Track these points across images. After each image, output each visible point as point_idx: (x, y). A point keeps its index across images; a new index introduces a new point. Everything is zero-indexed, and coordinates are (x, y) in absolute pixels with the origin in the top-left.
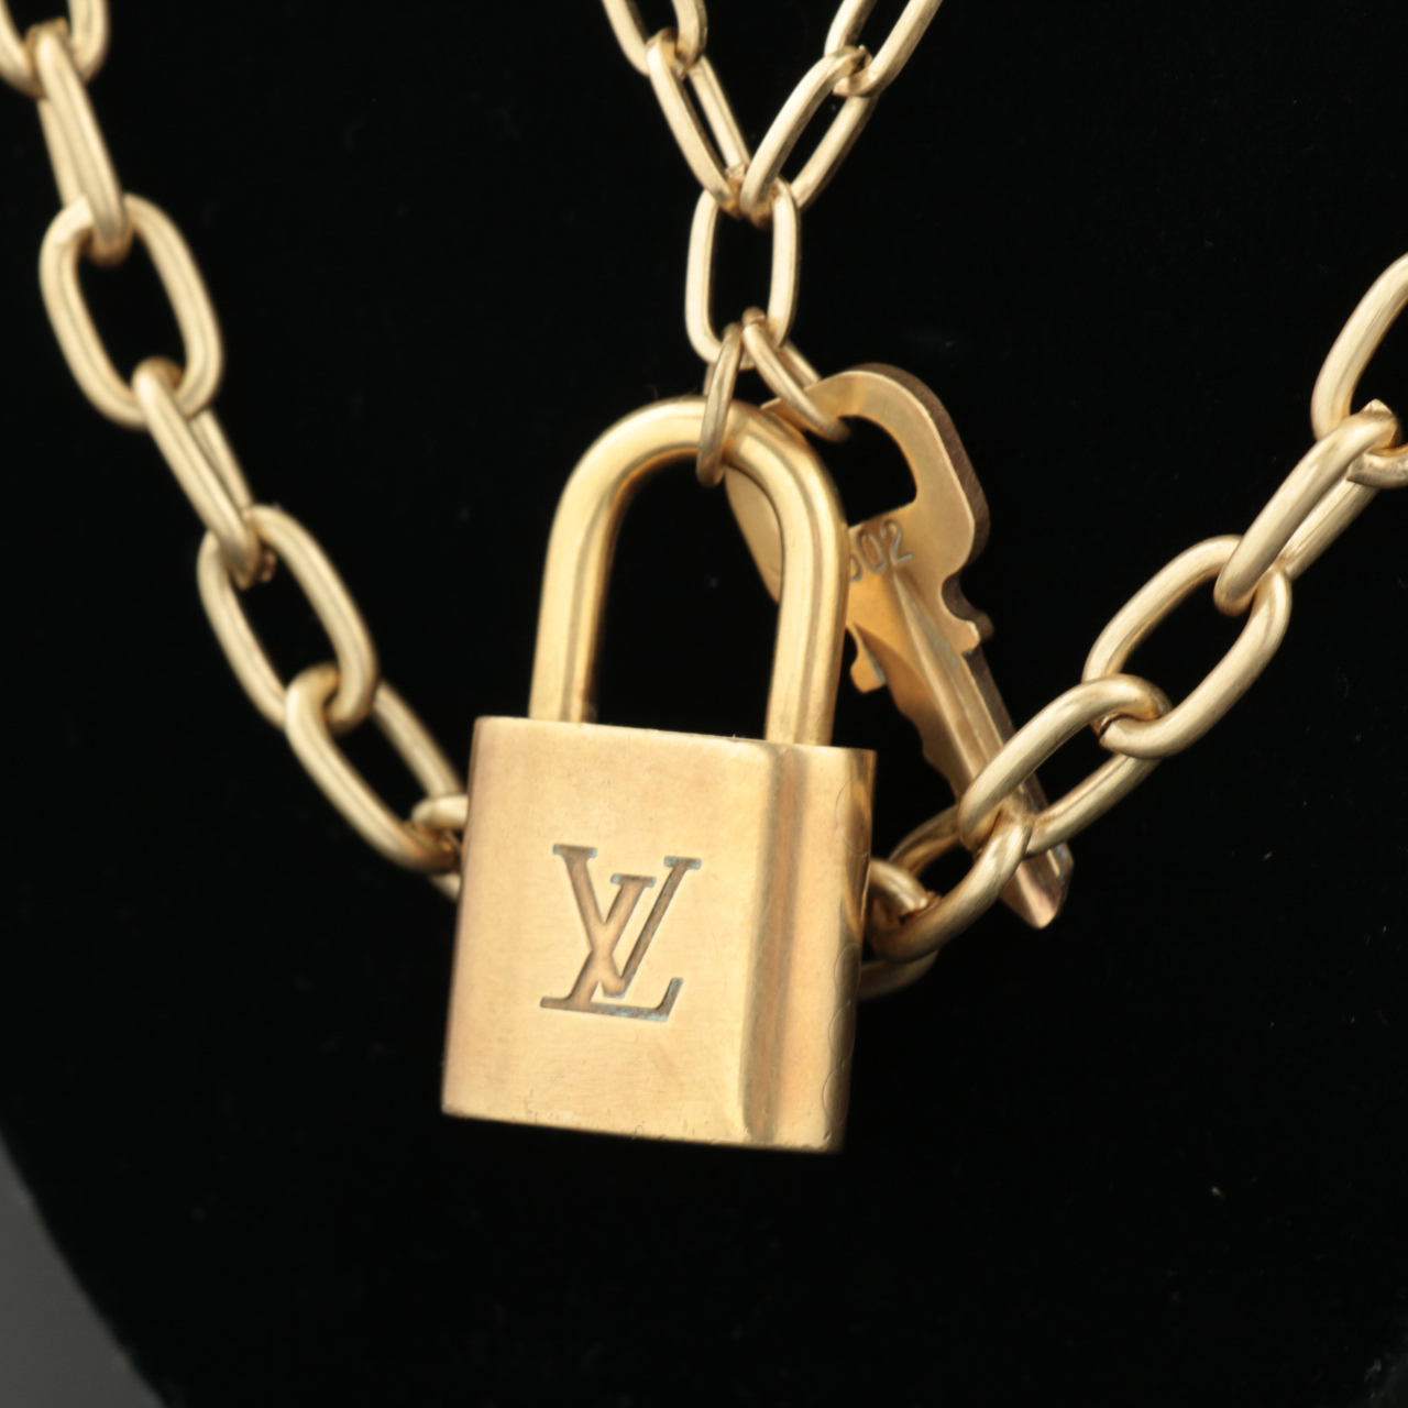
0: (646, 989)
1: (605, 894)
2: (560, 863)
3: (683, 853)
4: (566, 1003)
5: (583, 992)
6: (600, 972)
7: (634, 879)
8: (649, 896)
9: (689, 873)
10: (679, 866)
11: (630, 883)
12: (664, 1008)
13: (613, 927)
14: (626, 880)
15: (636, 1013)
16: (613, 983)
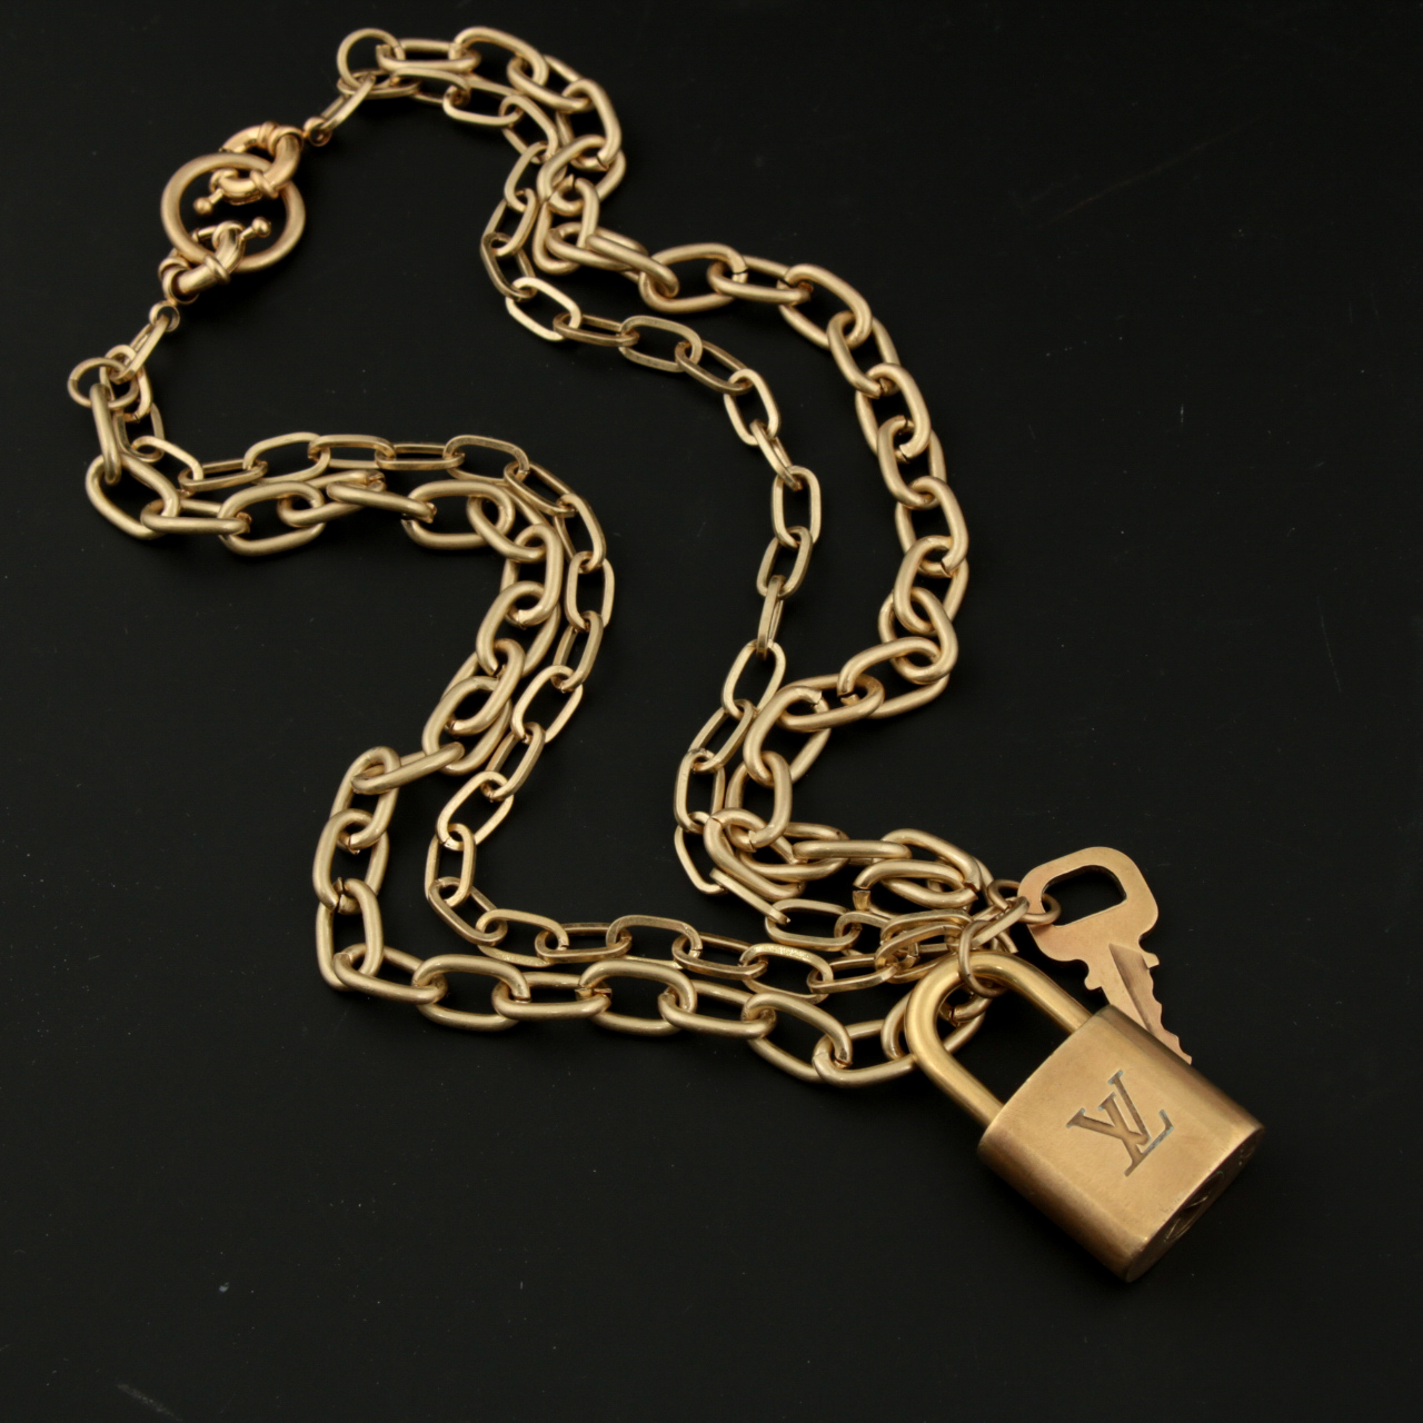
0: (1155, 1128)
1: (1104, 1117)
2: (1076, 1128)
3: (1112, 1075)
4: (1135, 1164)
5: (1136, 1155)
6: (1132, 1141)
7: (1106, 1101)
8: (1119, 1101)
9: (1121, 1078)
10: (1116, 1080)
11: (1108, 1104)
12: (1168, 1125)
13: (1119, 1124)
14: (1104, 1105)
15: (1161, 1138)
16: (1140, 1139)
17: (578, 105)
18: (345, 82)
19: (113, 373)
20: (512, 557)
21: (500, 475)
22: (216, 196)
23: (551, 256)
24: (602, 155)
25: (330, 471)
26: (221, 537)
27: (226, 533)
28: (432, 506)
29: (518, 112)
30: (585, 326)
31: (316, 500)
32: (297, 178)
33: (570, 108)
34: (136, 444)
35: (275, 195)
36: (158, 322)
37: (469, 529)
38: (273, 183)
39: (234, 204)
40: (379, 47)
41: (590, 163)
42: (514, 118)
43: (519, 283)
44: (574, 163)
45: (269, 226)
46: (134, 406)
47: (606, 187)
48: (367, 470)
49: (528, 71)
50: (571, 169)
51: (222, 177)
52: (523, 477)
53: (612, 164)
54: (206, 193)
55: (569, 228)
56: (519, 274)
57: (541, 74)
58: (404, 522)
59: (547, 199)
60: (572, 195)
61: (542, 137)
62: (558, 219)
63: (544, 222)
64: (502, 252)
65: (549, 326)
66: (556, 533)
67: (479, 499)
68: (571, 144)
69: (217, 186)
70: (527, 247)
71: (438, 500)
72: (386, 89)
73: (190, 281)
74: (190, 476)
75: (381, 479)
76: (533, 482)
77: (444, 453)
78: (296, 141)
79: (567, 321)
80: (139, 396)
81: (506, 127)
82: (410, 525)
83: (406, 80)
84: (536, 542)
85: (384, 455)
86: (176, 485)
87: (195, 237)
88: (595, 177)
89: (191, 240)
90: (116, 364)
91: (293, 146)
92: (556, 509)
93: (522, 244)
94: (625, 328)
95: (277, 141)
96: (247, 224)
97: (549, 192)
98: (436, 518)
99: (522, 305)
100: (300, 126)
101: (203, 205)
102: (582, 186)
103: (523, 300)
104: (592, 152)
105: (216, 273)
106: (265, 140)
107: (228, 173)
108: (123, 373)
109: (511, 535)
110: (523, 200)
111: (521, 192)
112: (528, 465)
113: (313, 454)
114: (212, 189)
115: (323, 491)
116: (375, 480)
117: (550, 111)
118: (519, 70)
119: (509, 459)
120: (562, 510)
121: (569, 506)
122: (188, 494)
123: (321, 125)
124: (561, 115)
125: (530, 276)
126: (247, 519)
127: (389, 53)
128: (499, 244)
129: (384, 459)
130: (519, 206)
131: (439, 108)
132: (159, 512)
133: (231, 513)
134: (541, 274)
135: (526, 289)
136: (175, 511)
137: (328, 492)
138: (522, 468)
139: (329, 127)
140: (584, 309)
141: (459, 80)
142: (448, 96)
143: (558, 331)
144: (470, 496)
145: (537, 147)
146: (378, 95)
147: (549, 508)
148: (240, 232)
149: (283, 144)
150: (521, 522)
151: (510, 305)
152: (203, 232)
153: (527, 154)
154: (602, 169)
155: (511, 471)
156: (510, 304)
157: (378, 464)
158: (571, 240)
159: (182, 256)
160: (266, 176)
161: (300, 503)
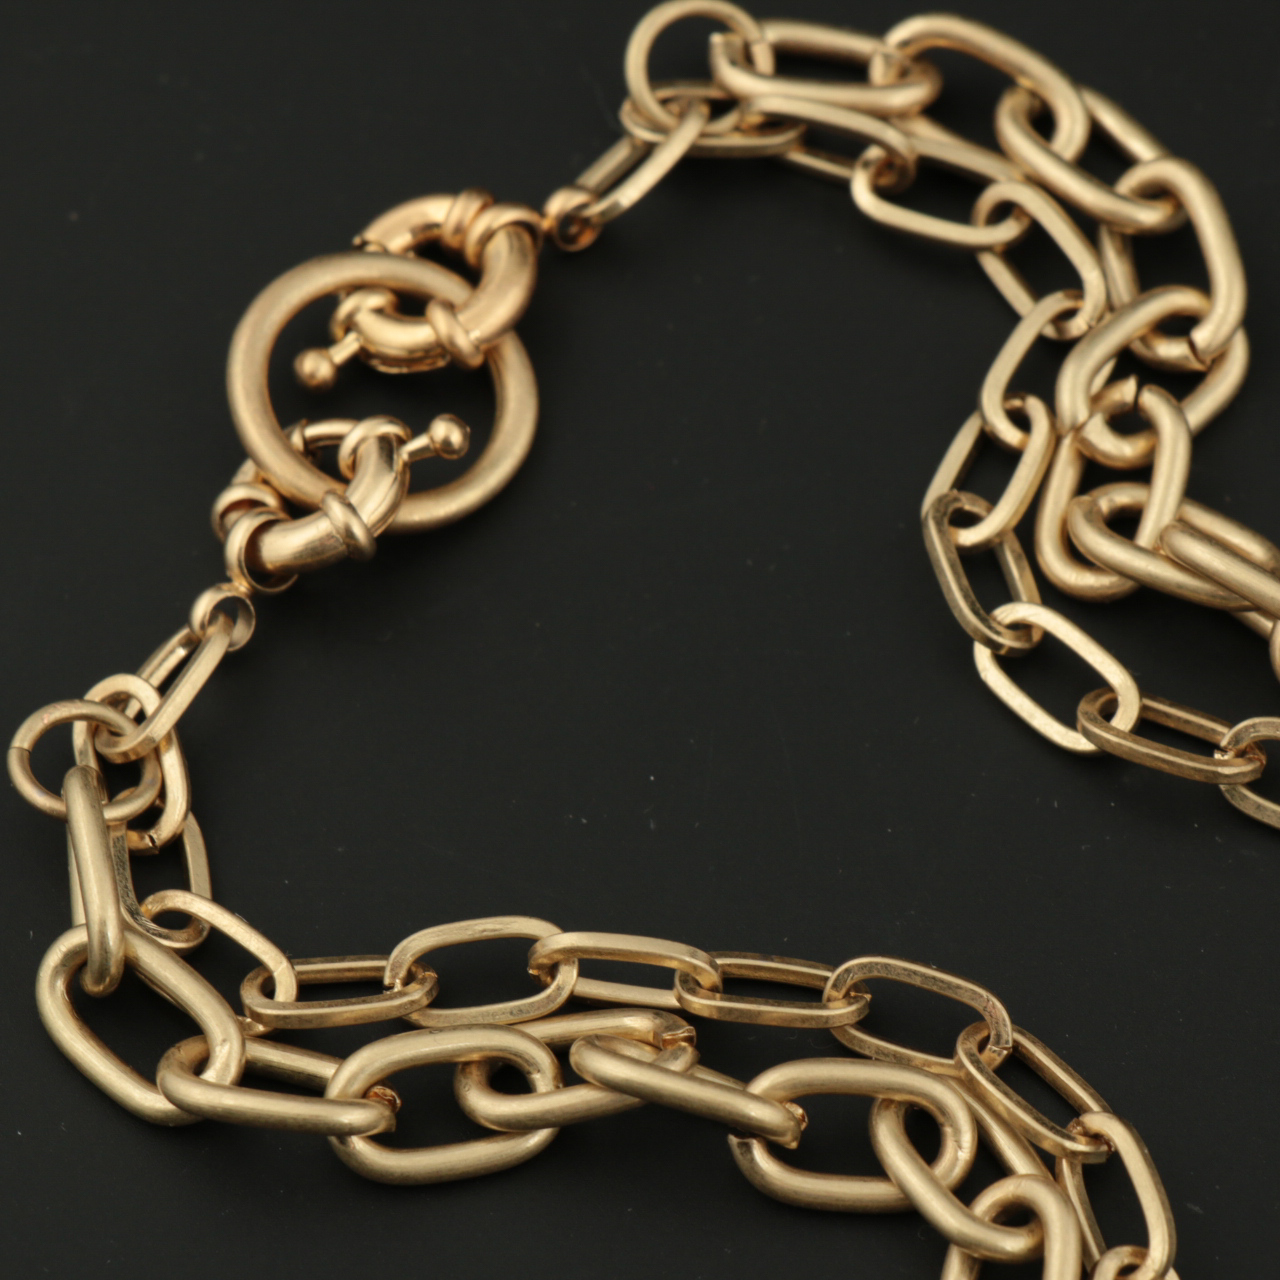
17: (1150, 216)
18: (637, 109)
19: (104, 736)
20: (965, 1244)
21: (948, 1052)
22: (345, 349)
23: (1076, 555)
24: (1202, 336)
25: (577, 1005)
26: (333, 1140)
27: (344, 1133)
28: (799, 1111)
29: (1018, 218)
30: (1146, 727)
31: (544, 1075)
32: (527, 326)
33: (1133, 222)
34: (153, 905)
35: (476, 361)
36: (211, 630)
37: (875, 1168)
38: (476, 334)
39: (383, 369)
40: (717, 39)
41: (1170, 350)
42: (1008, 231)
43: (1007, 613)
44: (1138, 348)
45: (465, 435)
46: (149, 817)
47: (1205, 404)
48: (657, 1010)
49: (1043, 123)
50: (1128, 363)
51: (363, 307)
52: (999, 1060)
53: (1219, 358)
54: (324, 340)
55: (1121, 496)
56: (1008, 596)
57: (1071, 134)
58: (733, 1140)
59: (1078, 429)
60: (1129, 421)
61: (1068, 280)
62: (1094, 474)
63: (1065, 476)
64: (969, 537)
65: (1069, 720)
66: (1065, 1198)
67: (900, 1103)
68: (1134, 305)
69: (350, 326)
70: (1026, 529)
71: (813, 1101)
72: (728, 135)
73: (285, 544)
74: (268, 990)
75: (688, 1040)
76: (1017, 1072)
77: (828, 990)
78: (527, 238)
79: (1108, 712)
80: (162, 794)
81: (988, 249)
82: (747, 1148)
83: (775, 122)
84: (1019, 1215)
85: (698, 984)
86: (237, 1007)
87: (297, 440)
88: (1181, 383)
89: (288, 448)
90: (109, 714)
91: (522, 252)
92: (1069, 1144)
93: (1014, 523)
94: (1236, 739)
95: (488, 236)
96: (419, 427)
97: (1082, 414)
98: (804, 1137)
99: (1008, 663)
100: (538, 205)
101: (317, 366)
102: (1154, 402)
103: (1011, 650)
104: (1179, 325)
105: (349, 533)
106: (460, 230)
107: (377, 300)
108: (131, 741)
109: (965, 1191)
110: (1021, 421)
111: (1017, 403)
112: (1010, 1034)
113: (540, 967)
114: (338, 331)
115: (560, 1050)
116: (673, 1041)
117: (1088, 224)
118: (1023, 119)
119: (968, 1017)
120: (1081, 1146)
121: (1096, 1138)
122: (261, 1028)
123: (584, 206)
124: (1112, 233)
125: (1031, 601)
126: (392, 1103)
127: (740, 57)
128: (968, 520)
129: (692, 992)
130: (1010, 434)
131: (843, 187)
132: (199, 1067)
133: (358, 1086)
134: (1053, 595)
135: (1021, 628)
136: (233, 1071)
137: (574, 1059)
138: (997, 1042)
139: (603, 214)
140: (1145, 688)
141: (891, 136)
142: (866, 165)
143: (1087, 734)
144: (881, 1097)
145: (1056, 302)
146: (712, 149)
147: (1050, 1139)
148: (402, 442)
149: (500, 246)
150: (988, 1166)
151: (983, 660)
152: (315, 430)
153: (1035, 317)
154: (1196, 366)
155: (973, 1046)
156: (983, 657)
157: (680, 999)
158: (1124, 523)
159: (266, 482)
160: (462, 317)
161: (508, 1077)
